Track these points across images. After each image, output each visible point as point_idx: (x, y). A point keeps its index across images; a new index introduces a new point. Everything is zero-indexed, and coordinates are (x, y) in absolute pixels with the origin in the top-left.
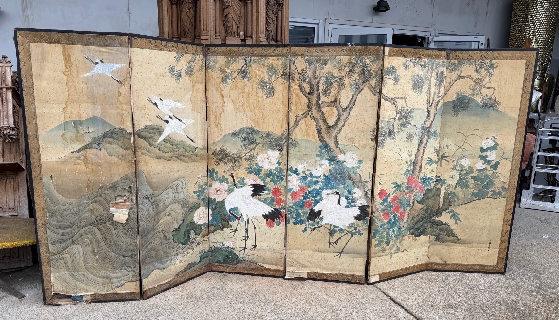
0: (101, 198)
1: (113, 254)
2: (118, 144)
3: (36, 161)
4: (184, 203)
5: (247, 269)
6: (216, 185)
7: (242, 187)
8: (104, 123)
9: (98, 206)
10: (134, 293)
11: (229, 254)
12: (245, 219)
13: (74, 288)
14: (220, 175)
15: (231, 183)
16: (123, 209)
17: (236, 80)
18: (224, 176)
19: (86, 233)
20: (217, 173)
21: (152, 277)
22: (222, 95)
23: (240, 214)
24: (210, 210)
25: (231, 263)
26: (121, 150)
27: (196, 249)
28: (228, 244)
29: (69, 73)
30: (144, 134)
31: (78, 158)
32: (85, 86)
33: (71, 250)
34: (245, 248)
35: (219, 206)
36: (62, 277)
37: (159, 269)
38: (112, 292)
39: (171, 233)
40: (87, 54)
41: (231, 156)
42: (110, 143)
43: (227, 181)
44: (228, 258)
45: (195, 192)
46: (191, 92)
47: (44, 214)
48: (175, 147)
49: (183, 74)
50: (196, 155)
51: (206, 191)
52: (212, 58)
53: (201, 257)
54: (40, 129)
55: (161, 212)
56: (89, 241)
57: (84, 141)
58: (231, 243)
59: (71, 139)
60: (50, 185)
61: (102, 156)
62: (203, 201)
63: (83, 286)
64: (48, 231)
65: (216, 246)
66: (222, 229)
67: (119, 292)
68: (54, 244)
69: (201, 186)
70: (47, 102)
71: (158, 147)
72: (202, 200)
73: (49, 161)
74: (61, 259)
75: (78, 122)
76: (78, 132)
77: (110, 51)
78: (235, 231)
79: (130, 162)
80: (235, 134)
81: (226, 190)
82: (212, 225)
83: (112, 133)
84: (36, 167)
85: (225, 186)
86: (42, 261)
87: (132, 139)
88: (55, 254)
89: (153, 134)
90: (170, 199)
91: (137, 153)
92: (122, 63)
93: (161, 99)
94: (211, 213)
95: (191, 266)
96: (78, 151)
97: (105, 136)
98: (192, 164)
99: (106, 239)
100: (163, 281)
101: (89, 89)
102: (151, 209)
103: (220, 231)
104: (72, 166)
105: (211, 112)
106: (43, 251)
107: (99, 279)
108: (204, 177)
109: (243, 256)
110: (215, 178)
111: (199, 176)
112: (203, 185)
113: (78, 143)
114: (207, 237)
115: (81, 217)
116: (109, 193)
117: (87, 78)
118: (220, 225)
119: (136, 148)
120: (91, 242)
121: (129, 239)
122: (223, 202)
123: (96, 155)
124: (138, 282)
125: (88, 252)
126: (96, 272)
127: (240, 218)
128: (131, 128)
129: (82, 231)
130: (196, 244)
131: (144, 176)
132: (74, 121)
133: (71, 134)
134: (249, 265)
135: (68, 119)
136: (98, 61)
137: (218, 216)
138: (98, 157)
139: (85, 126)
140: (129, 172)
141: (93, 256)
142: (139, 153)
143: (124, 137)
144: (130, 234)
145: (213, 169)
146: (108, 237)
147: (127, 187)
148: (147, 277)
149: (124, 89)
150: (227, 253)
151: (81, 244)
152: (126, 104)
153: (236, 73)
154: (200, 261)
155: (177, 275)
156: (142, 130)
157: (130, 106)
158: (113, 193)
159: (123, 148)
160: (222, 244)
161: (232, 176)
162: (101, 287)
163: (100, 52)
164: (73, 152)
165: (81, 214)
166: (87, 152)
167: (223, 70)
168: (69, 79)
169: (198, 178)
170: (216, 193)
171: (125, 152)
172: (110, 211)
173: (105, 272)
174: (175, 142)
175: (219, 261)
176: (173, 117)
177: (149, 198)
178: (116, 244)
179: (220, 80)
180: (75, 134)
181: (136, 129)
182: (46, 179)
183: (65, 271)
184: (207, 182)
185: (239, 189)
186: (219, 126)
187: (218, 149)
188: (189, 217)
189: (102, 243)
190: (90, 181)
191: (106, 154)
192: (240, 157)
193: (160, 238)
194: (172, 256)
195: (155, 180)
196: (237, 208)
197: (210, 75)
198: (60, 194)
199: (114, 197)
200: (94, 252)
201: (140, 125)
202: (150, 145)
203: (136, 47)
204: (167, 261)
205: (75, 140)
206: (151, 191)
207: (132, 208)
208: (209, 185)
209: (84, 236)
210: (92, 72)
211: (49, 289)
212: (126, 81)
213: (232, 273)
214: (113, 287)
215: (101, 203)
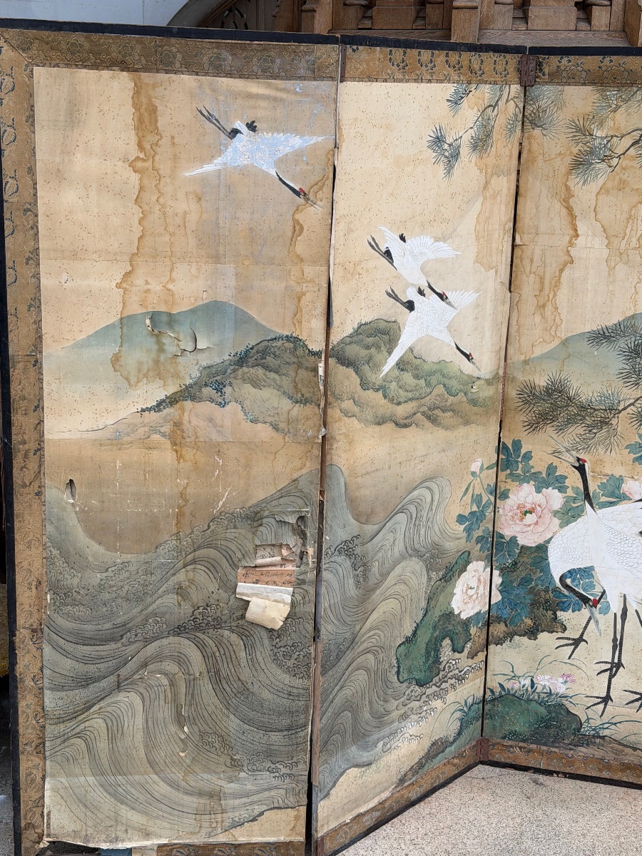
0: (212, 553)
1: (233, 723)
2: (279, 388)
3: (30, 436)
4: (433, 557)
5: (609, 767)
6: (524, 494)
7: (611, 504)
8: (242, 320)
9: (201, 576)
10: (288, 845)
11: (550, 712)
12: (616, 607)
13: (109, 823)
14: (540, 463)
15: (575, 489)
16: (275, 583)
17: (624, 162)
18: (551, 469)
19: (159, 658)
20: (528, 456)
21: (340, 794)
22: (570, 209)
23: (598, 591)
24: (496, 573)
25: (556, 741)
26: (286, 404)
27: (451, 697)
28: (552, 682)
29: (148, 164)
30: (353, 351)
31: (154, 430)
32: (194, 206)
33: (108, 709)
34: (606, 699)
35: (526, 559)
36: (77, 791)
37: (358, 766)
38: (222, 838)
39: (393, 652)
40: (209, 105)
41: (583, 408)
42: (256, 384)
43: (559, 482)
44: (547, 727)
45: (461, 519)
46: (477, 207)
47: (40, 598)
48: (422, 382)
49: (465, 151)
50: (474, 402)
51: (489, 513)
52: (546, 93)
53: (461, 720)
54: (47, 340)
55: (373, 590)
56: (165, 682)
57: (177, 375)
58: (561, 680)
59: (139, 370)
60: (64, 509)
61: (228, 423)
62: (479, 545)
63: (135, 818)
64: (47, 649)
65: (507, 685)
66: (532, 633)
67: (242, 839)
68: (61, 688)
69: (477, 499)
70: (75, 256)
71: (382, 389)
72: (479, 540)
73: (67, 436)
74: (78, 735)
75: (165, 319)
76: (161, 350)
77: (279, 94)
78: (577, 642)
79: (309, 441)
80: (602, 337)
81: (555, 513)
82: (499, 619)
83: (264, 353)
84: (26, 456)
85: (556, 499)
86: (22, 740)
87: (321, 372)
88: (60, 720)
89: (373, 350)
90: (399, 547)
91: (329, 411)
92: (313, 133)
93: (402, 238)
94: (497, 580)
95: (437, 748)
96: (159, 406)
97: (242, 360)
98: (462, 430)
99: (216, 677)
100: (365, 802)
101: (205, 216)
102: (351, 581)
103: (525, 640)
104: (134, 454)
105: (526, 262)
106: (28, 711)
107: (186, 798)
108: (488, 468)
109: (598, 722)
110: (519, 471)
111: (475, 467)
112: (483, 495)
113: (159, 383)
114: (481, 656)
115: (150, 609)
116: (240, 536)
117: (203, 179)
118: (529, 622)
119: (331, 399)
120: (172, 684)
121: (286, 678)
122: (542, 549)
123: (211, 420)
124: (303, 810)
125: (160, 715)
126: (178, 776)
127: (596, 603)
128: (322, 337)
129: (152, 649)
130: (453, 681)
131: (342, 480)
132: (154, 316)
133: (139, 354)
134: (618, 753)
135: (135, 309)
136: (239, 125)
137: (521, 591)
138: (215, 426)
139: (184, 332)
140: (304, 471)
141: (173, 728)
142: (334, 413)
143: (300, 365)
144: (290, 663)
145: (517, 444)
146: (223, 673)
147: (292, 520)
148: (328, 794)
149: (313, 215)
150: (542, 710)
151: (142, 690)
152: (314, 262)
153: (627, 141)
154: (459, 734)
155: (402, 781)
156: (348, 340)
157: (324, 268)
158: (250, 536)
159: (290, 398)
160: (527, 682)
161: (581, 469)
162: (190, 821)
163: (250, 96)
164: (143, 410)
165: (149, 600)
166: (183, 410)
167: (582, 131)
168: (146, 182)
169: (473, 474)
170: (522, 520)
171: (297, 410)
172: (238, 590)
173: (206, 776)
174: (426, 367)
175: (514, 735)
176: (427, 291)
177: (347, 549)
178: (245, 691)
179: (568, 160)
180: (154, 355)
181: (335, 338)
182: (55, 493)
183: (88, 771)
184: (492, 483)
185: (599, 511)
186: (549, 307)
187: (541, 381)
188: (441, 598)
189: (206, 687)
190: (186, 501)
191: (241, 415)
192: (613, 410)
193: (367, 670)
194: (392, 722)
195: (367, 492)
196: (587, 572)
197: (535, 147)
198: (92, 537)
199: (251, 547)
200: (179, 714)
201: (344, 327)
202: (365, 385)
203: (354, 79)
204: (378, 740)
205: (151, 374)
206: (353, 527)
207: (303, 582)
208: (499, 494)
209: (151, 667)
210: (219, 160)
211: (34, 827)
212: (321, 188)
213: (558, 773)
214: (227, 824)
215: (212, 567)
